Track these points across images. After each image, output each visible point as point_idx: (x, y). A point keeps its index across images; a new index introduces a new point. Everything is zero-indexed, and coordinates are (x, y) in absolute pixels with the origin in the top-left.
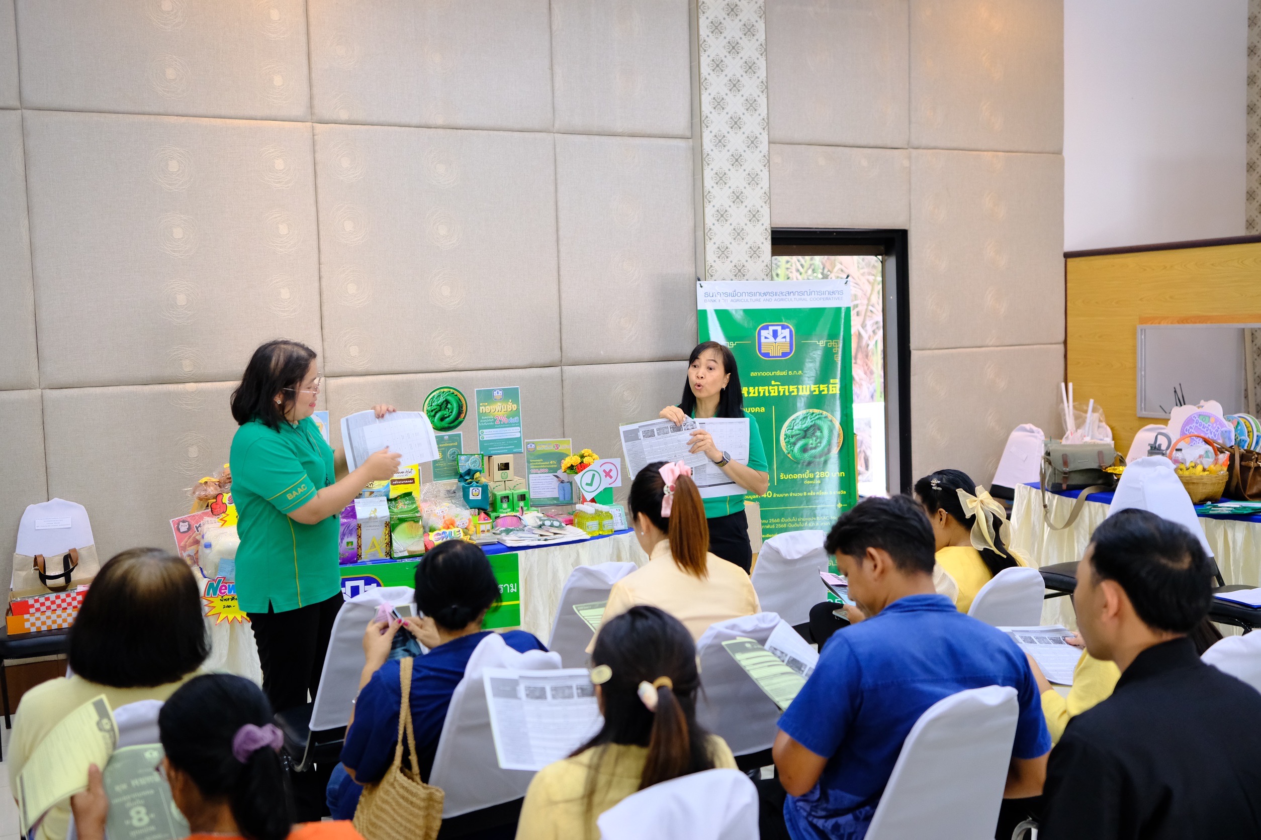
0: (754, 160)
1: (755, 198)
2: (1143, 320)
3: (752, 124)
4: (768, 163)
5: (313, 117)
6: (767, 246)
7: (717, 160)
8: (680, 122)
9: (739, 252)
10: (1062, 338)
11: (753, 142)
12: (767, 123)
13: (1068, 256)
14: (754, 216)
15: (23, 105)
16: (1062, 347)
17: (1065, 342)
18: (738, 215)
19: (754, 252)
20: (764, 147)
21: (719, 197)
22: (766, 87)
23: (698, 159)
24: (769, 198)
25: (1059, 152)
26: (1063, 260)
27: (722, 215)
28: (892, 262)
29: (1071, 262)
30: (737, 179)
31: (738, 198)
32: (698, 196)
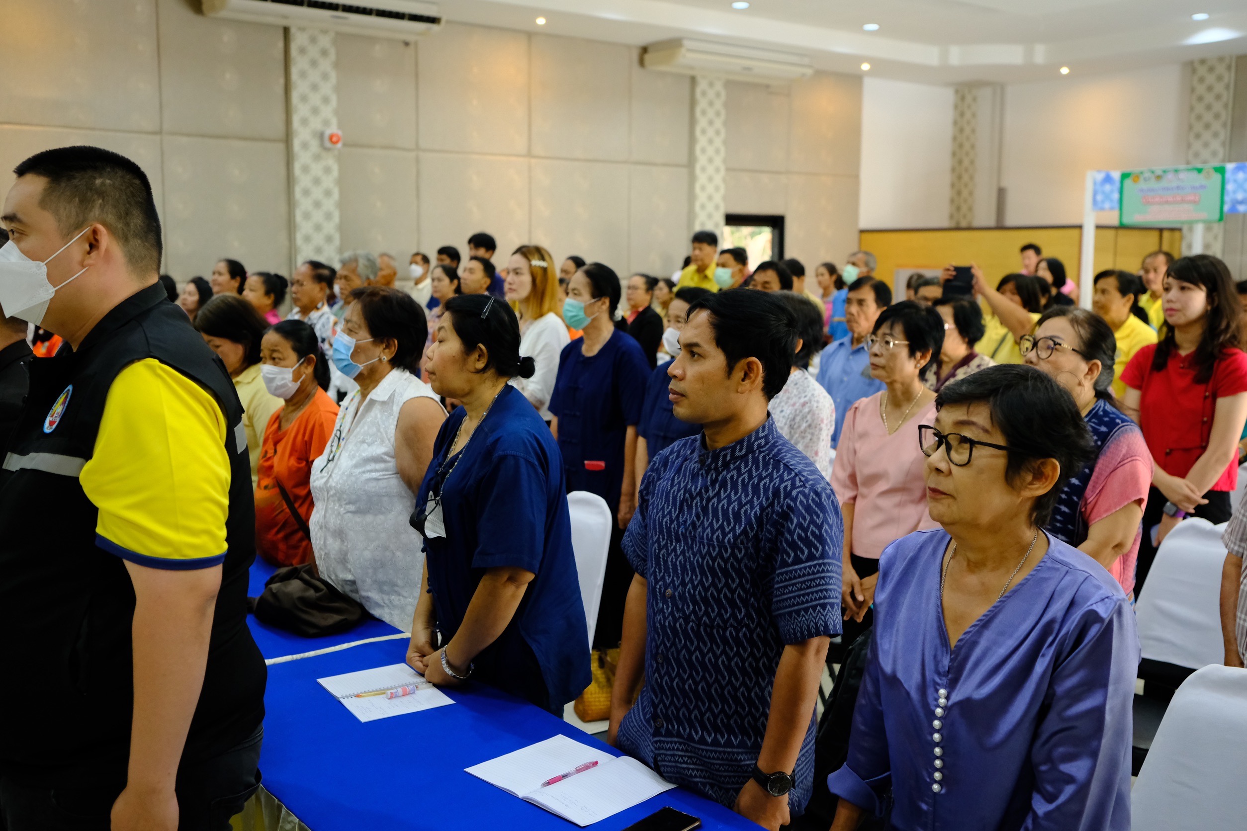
0: (718, 179)
1: (718, 198)
2: (898, 266)
3: (718, 161)
4: (724, 180)
5: (529, 154)
6: (725, 221)
7: (702, 179)
8: (683, 159)
11: (717, 170)
12: (725, 161)
13: (862, 232)
14: (717, 207)
15: (418, 148)
18: (710, 207)
19: (719, 223)
20: (723, 172)
21: (702, 198)
22: (725, 142)
23: (692, 178)
24: (725, 198)
25: (858, 176)
26: (858, 233)
27: (703, 207)
28: (776, 232)
29: (865, 236)
30: (710, 189)
31: (710, 198)
32: (691, 197)
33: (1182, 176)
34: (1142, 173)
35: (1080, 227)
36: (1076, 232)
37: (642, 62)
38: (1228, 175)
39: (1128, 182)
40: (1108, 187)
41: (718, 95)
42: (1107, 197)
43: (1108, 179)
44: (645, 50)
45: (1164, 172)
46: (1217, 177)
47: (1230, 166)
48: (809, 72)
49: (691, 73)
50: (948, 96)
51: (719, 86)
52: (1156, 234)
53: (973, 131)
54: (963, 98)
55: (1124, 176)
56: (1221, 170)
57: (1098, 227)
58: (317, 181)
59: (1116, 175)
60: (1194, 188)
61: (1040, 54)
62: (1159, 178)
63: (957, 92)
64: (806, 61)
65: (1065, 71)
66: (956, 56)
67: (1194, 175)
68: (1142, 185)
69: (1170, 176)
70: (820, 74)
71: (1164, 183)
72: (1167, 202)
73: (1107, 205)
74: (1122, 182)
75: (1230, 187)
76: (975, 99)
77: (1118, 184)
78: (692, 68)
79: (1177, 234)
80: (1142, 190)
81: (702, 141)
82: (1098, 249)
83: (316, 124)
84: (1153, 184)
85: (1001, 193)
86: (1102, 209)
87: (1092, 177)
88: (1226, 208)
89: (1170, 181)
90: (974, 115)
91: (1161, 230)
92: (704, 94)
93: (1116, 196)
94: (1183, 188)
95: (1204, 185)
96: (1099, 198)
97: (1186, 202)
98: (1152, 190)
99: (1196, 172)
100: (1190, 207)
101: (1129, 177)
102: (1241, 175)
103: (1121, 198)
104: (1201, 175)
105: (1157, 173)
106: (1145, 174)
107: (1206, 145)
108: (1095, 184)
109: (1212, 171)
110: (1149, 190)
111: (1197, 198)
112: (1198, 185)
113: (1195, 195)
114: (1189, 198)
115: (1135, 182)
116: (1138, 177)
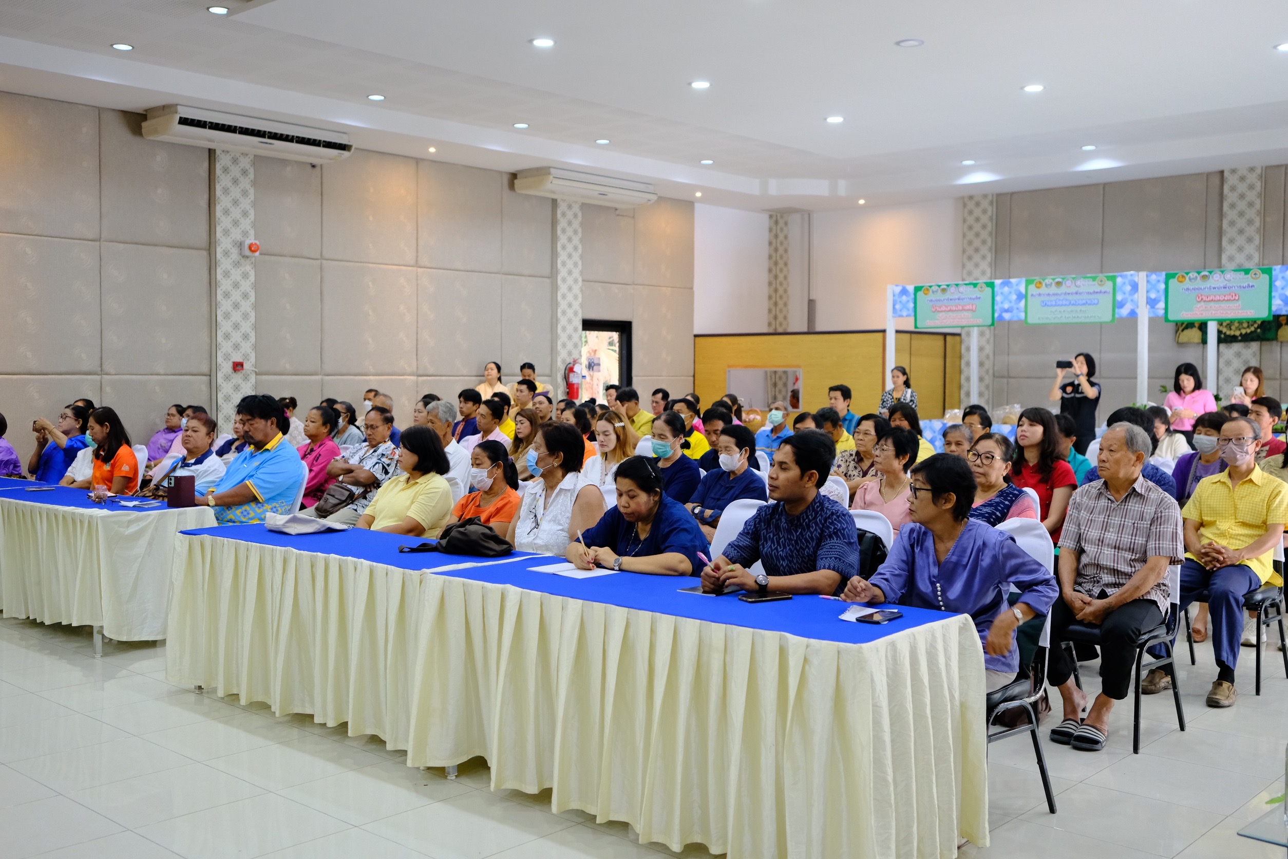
0: (576, 289)
1: (576, 305)
2: (729, 366)
3: (576, 273)
4: (581, 290)
5: (417, 265)
6: (580, 327)
7: (563, 288)
8: (547, 271)
9: (570, 329)
10: (692, 374)
11: (576, 281)
12: (581, 273)
13: (696, 336)
14: (576, 314)
15: (322, 257)
16: (692, 378)
17: (694, 376)
18: (570, 313)
19: (575, 329)
20: (580, 283)
21: (563, 305)
22: (581, 257)
23: (555, 288)
24: (582, 306)
25: (692, 288)
26: (693, 338)
27: (564, 313)
28: (625, 337)
29: (697, 339)
30: (570, 297)
31: (570, 305)
32: (554, 304)
33: (961, 289)
34: (931, 287)
35: (884, 331)
36: (881, 334)
37: (512, 186)
38: (996, 289)
39: (920, 294)
40: (904, 298)
41: (575, 216)
42: (904, 306)
43: (904, 292)
44: (514, 176)
45: (948, 286)
46: (989, 290)
47: (998, 282)
48: (654, 197)
49: (554, 196)
50: (764, 221)
51: (576, 208)
52: (941, 338)
53: (786, 251)
54: (776, 222)
55: (917, 289)
56: (991, 285)
57: (897, 332)
58: (236, 285)
59: (911, 288)
60: (971, 298)
61: (843, 187)
62: (944, 290)
63: (771, 216)
64: (651, 189)
65: (862, 202)
66: (775, 188)
67: (971, 288)
68: (931, 296)
69: (952, 289)
70: (661, 199)
71: (948, 295)
72: (951, 310)
73: (905, 314)
74: (915, 294)
75: (998, 298)
76: (786, 224)
77: (912, 296)
78: (553, 192)
79: (957, 338)
80: (931, 301)
81: (562, 256)
82: (898, 350)
83: (236, 234)
84: (939, 296)
85: (811, 304)
86: (901, 316)
87: (892, 290)
88: (996, 315)
89: (952, 293)
90: (786, 237)
91: (945, 335)
92: (564, 214)
93: (911, 305)
94: (963, 299)
95: (978, 296)
96: (897, 307)
97: (966, 310)
98: (939, 300)
99: (972, 286)
100: (969, 314)
101: (920, 290)
102: (1006, 289)
103: (915, 307)
104: (976, 289)
105: (942, 287)
106: (933, 288)
107: (977, 265)
108: (894, 296)
109: (984, 285)
110: (936, 301)
111: (974, 307)
112: (974, 296)
113: (972, 305)
114: (968, 307)
115: (926, 294)
116: (928, 290)
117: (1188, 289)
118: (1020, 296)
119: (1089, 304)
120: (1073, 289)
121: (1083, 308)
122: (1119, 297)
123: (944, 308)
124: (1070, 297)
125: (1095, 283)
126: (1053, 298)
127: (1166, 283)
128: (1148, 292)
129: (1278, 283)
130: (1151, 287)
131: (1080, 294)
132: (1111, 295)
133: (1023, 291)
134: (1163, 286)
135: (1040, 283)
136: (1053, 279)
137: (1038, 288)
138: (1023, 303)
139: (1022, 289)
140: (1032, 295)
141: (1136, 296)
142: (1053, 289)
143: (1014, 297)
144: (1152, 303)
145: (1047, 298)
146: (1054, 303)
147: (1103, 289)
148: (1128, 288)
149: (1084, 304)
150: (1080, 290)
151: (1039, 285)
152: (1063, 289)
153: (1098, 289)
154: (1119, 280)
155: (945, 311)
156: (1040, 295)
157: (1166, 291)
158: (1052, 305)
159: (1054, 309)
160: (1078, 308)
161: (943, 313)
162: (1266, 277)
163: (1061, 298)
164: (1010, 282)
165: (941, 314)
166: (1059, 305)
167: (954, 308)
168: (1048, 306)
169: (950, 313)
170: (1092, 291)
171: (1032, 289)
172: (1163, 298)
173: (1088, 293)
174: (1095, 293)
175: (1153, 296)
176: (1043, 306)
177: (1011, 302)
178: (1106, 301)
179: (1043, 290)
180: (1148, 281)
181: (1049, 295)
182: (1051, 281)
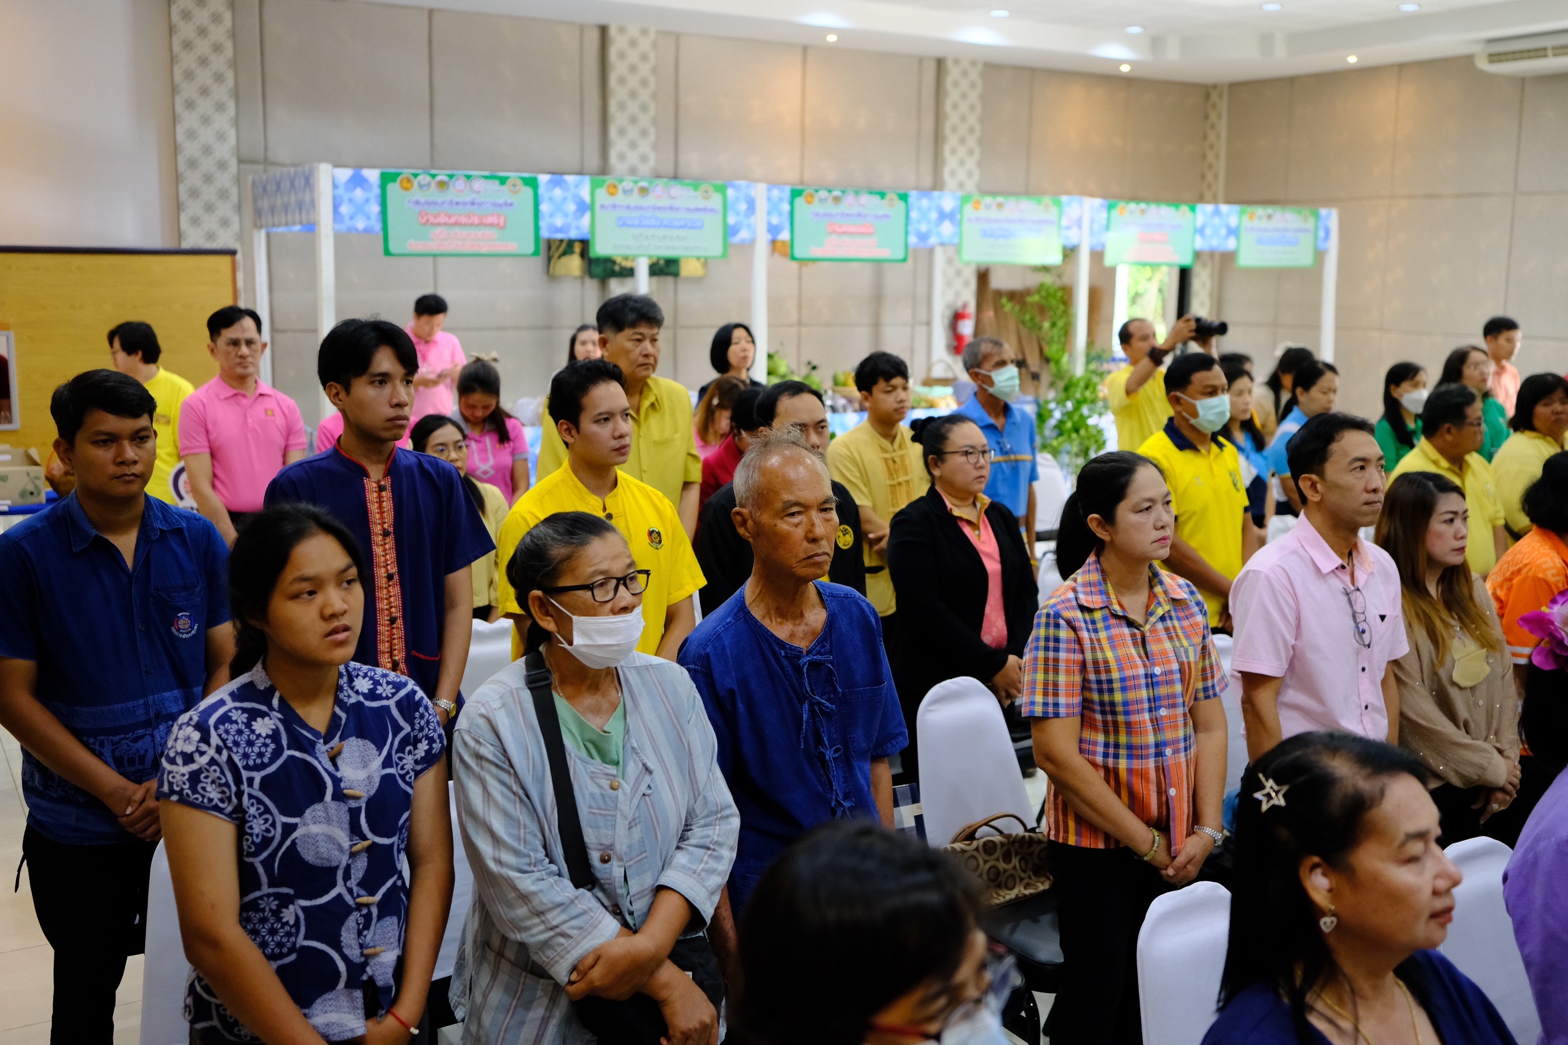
33: (477, 185)
34: (416, 175)
36: (227, 259)
38: (542, 190)
39: (393, 188)
40: (358, 193)
42: (359, 209)
43: (359, 180)
45: (449, 176)
46: (528, 192)
47: (543, 178)
55: (387, 178)
56: (532, 183)
59: (371, 175)
60: (495, 204)
62: (441, 185)
67: (494, 185)
68: (418, 194)
69: (459, 184)
71: (451, 195)
72: (456, 224)
73: (360, 224)
74: (383, 187)
75: (544, 207)
77: (377, 191)
80: (417, 203)
84: (434, 195)
87: (331, 176)
89: (460, 192)
93: (375, 209)
94: (481, 204)
95: (509, 201)
96: (344, 209)
97: (486, 225)
98: (435, 203)
99: (497, 182)
100: (493, 232)
101: (394, 180)
102: (558, 192)
103: (383, 213)
104: (505, 188)
105: (439, 178)
106: (420, 178)
107: (206, 120)
108: (335, 186)
109: (519, 182)
110: (428, 203)
111: (502, 220)
112: (501, 201)
113: (499, 216)
114: (489, 220)
115: (406, 189)
116: (409, 181)
117: (817, 215)
118: (583, 207)
119: (691, 228)
120: (665, 202)
121: (682, 233)
122: (732, 220)
123: (442, 219)
124: (661, 215)
125: (697, 193)
126: (636, 214)
127: (792, 204)
128: (769, 213)
129: (914, 215)
130: (773, 208)
131: (677, 209)
132: (720, 217)
133: (587, 197)
134: (786, 207)
135: (615, 187)
136: (636, 182)
137: (612, 194)
138: (586, 220)
139: (585, 195)
140: (602, 206)
141: (752, 219)
142: (635, 199)
143: (572, 207)
144: (774, 230)
145: (625, 213)
146: (637, 223)
147: (709, 204)
148: (743, 206)
149: (681, 227)
150: (677, 204)
151: (612, 190)
152: (650, 200)
153: (702, 204)
154: (730, 192)
155: (445, 224)
156: (614, 206)
157: (791, 213)
158: (632, 226)
159: (637, 231)
160: (675, 233)
161: (442, 229)
162: (901, 205)
163: (649, 214)
164: (564, 181)
165: (438, 230)
166: (644, 226)
167: (463, 220)
168: (628, 226)
169: (457, 229)
170: (692, 206)
171: (602, 195)
172: (787, 225)
173: (688, 210)
174: (698, 210)
175: (775, 221)
176: (621, 226)
177: (566, 215)
178: (713, 226)
179: (620, 199)
180: (769, 199)
181: (628, 207)
182: (631, 185)
